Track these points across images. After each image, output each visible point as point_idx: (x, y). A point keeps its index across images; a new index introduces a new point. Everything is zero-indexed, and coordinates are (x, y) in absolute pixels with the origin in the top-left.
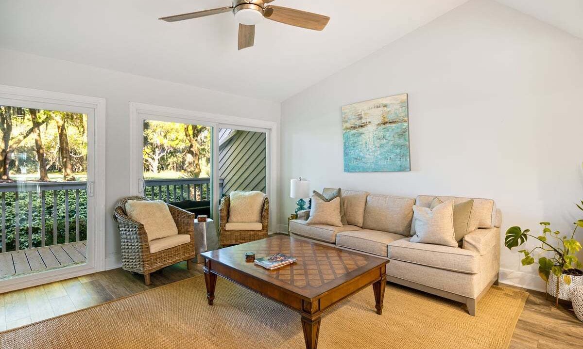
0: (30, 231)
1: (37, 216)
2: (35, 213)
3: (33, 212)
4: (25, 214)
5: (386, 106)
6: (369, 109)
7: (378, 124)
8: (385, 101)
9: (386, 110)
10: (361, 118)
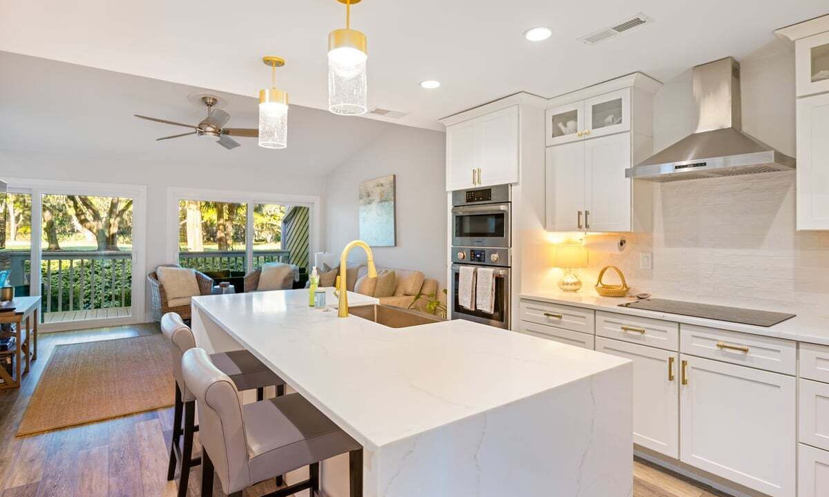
0: (113, 297)
1: (119, 284)
2: (118, 282)
3: (116, 281)
4: (109, 282)
5: (382, 185)
6: (374, 187)
7: (378, 203)
8: (382, 181)
9: (383, 188)
10: (369, 196)
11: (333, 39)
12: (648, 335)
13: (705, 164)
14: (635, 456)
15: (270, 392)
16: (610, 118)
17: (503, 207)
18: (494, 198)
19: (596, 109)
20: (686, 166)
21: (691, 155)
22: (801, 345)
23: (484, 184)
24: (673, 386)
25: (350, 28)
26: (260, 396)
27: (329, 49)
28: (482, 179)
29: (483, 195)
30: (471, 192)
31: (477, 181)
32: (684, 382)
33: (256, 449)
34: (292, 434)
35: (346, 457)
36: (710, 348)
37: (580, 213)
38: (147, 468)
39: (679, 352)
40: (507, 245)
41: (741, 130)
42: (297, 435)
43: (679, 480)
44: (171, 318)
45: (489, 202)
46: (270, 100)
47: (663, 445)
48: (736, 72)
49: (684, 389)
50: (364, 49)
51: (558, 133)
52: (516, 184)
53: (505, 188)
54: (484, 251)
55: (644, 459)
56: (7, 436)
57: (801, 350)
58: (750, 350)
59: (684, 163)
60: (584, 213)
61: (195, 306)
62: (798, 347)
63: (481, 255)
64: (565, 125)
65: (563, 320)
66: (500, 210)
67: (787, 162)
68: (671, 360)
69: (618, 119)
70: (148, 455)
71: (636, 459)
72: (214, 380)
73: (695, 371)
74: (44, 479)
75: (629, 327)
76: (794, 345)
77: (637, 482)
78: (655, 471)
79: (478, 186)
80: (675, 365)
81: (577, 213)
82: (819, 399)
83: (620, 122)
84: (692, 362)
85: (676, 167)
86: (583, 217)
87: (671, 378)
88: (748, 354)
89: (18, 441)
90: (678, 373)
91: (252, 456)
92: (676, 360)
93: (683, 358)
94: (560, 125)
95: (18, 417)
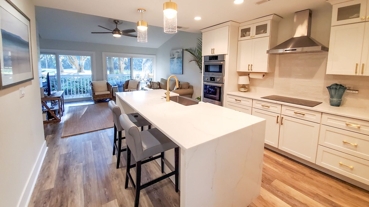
5: (178, 52)
6: (175, 53)
7: (177, 58)
8: (178, 51)
9: (178, 53)
10: (174, 55)
11: (165, 5)
12: (271, 108)
13: (296, 50)
14: (265, 147)
15: (146, 128)
16: (262, 31)
17: (222, 63)
18: (219, 59)
19: (257, 27)
20: (289, 50)
21: (291, 46)
22: (323, 114)
23: (216, 54)
24: (278, 125)
25: (171, 1)
26: (142, 129)
27: (164, 10)
28: (215, 52)
29: (215, 58)
30: (211, 57)
31: (213, 53)
32: (282, 124)
33: (145, 147)
34: (156, 142)
35: (173, 150)
36: (292, 113)
37: (249, 65)
38: (105, 148)
39: (281, 114)
40: (223, 76)
41: (310, 36)
42: (159, 143)
43: (278, 155)
44: (112, 102)
45: (217, 60)
46: (141, 25)
47: (273, 143)
48: (310, 15)
49: (282, 126)
50: (176, 9)
51: (243, 36)
52: (227, 54)
53: (223, 56)
54: (215, 78)
55: (267, 148)
56: (58, 137)
57: (323, 115)
58: (305, 114)
59: (288, 49)
60: (250, 65)
61: (117, 96)
62: (322, 114)
63: (214, 79)
64: (246, 33)
65: (241, 102)
66: (221, 64)
67: (325, 49)
68: (278, 117)
69: (265, 32)
70: (105, 144)
71: (265, 148)
72: (131, 126)
73: (285, 120)
74: (73, 151)
75: (264, 105)
76: (321, 113)
77: (265, 155)
78: (270, 152)
79: (213, 54)
80: (279, 119)
81: (248, 65)
82: (327, 131)
83: (266, 33)
84: (285, 117)
85: (285, 51)
86: (250, 67)
87: (277, 122)
88: (304, 116)
89: (62, 139)
90: (280, 121)
91: (144, 150)
92: (280, 117)
93: (282, 116)
94: (244, 33)
95: (61, 131)
